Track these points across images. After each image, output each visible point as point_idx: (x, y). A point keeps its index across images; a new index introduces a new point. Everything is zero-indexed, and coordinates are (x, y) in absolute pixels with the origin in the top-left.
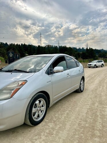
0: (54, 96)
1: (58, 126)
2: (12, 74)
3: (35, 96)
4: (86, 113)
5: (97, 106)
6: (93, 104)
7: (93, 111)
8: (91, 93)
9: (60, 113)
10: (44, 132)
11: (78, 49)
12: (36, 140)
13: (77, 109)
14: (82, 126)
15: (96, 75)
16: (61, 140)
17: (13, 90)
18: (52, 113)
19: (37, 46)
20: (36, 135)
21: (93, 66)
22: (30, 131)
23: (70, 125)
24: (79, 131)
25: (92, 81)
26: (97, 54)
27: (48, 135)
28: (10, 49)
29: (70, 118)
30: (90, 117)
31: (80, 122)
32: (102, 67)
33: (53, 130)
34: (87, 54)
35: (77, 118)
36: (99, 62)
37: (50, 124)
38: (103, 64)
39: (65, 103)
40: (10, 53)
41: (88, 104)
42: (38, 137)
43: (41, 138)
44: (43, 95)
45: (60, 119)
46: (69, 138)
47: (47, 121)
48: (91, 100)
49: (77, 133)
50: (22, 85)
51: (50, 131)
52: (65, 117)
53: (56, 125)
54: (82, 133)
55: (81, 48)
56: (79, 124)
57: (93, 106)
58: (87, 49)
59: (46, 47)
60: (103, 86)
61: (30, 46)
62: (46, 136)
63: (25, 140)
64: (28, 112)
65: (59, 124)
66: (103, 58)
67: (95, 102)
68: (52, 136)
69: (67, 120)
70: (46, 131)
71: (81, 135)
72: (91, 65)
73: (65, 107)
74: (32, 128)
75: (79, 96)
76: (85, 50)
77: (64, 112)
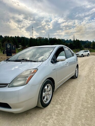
0: (58, 82)
1: (65, 107)
2: (21, 63)
3: (45, 82)
4: (86, 96)
5: (93, 90)
6: (89, 88)
7: (90, 94)
8: (85, 78)
9: (63, 96)
10: (54, 113)
11: (66, 40)
12: (49, 119)
13: (77, 92)
14: (85, 107)
15: (84, 63)
16: (70, 118)
17: (27, 77)
18: (56, 97)
19: (30, 38)
20: (48, 116)
21: (80, 56)
22: (41, 112)
23: (75, 106)
24: (84, 111)
25: (82, 68)
26: (83, 45)
27: (58, 115)
28: (6, 40)
29: (73, 100)
30: (90, 99)
31: (82, 103)
32: (88, 56)
33: (62, 111)
34: (74, 45)
35: (79, 100)
36: (85, 52)
37: (57, 105)
38: (89, 54)
39: (65, 88)
40: (8, 44)
41: (85, 88)
42: (50, 117)
43: (52, 118)
44: (50, 81)
45: (65, 101)
46: (77, 117)
47: (54, 103)
48: (86, 85)
49: (82, 112)
50: (34, 72)
51: (58, 112)
52: (68, 99)
53: (62, 106)
54: (86, 112)
55: (69, 40)
56: (82, 105)
57: (90, 90)
58: (74, 40)
59: (38, 39)
60: (93, 73)
61: (23, 38)
62: (57, 116)
63: (39, 120)
64: (40, 96)
65: (65, 106)
66: (88, 49)
67: (90, 86)
68: (62, 115)
69: (71, 102)
70: (56, 112)
71: (86, 114)
72: (78, 54)
73: (66, 91)
74: (42, 109)
75: (75, 81)
76: (72, 41)
77: (66, 95)
